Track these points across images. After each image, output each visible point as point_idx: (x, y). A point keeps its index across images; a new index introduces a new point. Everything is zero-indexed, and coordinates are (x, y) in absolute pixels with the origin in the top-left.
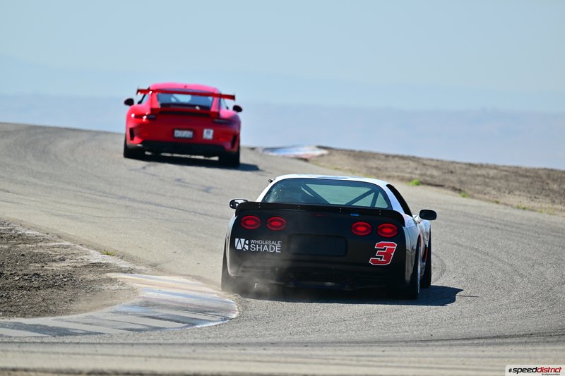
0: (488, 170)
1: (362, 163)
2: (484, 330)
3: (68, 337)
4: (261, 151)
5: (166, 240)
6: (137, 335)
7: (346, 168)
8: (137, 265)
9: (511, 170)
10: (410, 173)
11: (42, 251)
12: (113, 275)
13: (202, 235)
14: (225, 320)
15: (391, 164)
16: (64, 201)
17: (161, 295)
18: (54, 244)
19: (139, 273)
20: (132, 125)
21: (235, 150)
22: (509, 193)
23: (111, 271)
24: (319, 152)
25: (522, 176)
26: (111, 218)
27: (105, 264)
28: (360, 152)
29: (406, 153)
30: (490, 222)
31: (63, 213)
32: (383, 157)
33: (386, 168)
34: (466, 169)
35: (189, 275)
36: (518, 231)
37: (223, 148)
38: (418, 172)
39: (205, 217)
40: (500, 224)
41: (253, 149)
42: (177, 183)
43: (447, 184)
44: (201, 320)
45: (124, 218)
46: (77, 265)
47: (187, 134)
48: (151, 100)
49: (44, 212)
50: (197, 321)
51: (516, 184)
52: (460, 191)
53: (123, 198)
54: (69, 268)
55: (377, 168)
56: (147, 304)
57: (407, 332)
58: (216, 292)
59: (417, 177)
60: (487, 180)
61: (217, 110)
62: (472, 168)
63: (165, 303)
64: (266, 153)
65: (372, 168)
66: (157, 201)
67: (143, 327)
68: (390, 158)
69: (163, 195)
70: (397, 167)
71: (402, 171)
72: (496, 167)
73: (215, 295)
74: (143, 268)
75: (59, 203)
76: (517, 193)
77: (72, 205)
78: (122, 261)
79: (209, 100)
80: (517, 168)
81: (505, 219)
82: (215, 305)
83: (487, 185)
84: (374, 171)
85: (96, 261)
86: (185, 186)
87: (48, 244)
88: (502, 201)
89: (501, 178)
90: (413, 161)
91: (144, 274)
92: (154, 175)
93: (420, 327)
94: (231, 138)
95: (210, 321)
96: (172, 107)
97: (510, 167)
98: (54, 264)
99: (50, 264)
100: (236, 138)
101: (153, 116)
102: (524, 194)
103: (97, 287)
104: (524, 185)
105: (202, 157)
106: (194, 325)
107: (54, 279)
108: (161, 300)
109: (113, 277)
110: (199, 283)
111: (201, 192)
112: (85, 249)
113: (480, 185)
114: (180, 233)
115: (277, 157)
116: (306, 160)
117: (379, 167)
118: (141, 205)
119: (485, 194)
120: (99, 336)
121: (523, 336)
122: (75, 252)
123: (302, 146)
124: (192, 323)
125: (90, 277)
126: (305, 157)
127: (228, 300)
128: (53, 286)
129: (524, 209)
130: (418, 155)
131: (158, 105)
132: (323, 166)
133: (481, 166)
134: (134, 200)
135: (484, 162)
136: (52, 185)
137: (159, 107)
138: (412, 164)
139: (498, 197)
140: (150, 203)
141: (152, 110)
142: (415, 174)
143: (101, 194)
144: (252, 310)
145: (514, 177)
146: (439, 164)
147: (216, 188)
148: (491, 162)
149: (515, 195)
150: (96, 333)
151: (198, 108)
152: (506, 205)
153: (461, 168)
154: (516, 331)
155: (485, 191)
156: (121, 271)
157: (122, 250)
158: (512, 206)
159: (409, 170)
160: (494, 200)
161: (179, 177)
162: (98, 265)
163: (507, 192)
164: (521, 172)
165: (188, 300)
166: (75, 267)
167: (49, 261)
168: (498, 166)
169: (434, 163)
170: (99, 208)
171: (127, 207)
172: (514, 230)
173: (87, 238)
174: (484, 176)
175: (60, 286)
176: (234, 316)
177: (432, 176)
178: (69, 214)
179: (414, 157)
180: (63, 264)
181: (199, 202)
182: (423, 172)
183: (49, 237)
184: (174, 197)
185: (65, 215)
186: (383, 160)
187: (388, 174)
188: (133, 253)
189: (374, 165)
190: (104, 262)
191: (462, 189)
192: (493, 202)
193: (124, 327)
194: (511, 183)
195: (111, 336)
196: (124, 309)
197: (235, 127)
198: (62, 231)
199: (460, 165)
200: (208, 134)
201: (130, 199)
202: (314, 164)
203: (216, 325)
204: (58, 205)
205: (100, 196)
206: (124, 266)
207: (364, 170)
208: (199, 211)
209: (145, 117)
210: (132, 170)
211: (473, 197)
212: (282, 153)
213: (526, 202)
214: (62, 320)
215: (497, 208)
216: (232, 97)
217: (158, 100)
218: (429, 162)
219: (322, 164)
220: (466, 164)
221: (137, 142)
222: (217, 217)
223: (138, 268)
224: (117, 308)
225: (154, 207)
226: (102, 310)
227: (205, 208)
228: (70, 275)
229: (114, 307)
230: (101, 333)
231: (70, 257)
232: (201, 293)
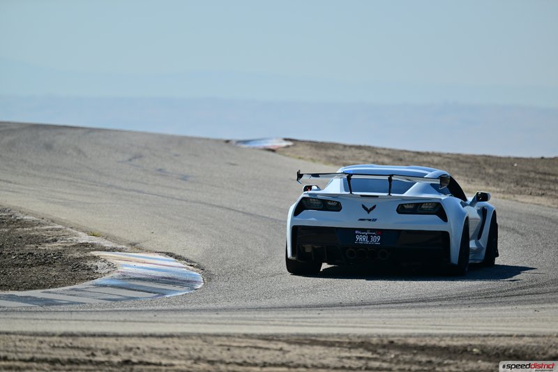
0: (433, 158)
1: (323, 152)
3: (54, 306)
4: (234, 142)
5: (146, 223)
6: (114, 304)
7: (308, 157)
8: (119, 244)
11: (37, 233)
12: (96, 253)
13: (177, 218)
14: (191, 290)
15: (347, 153)
16: (58, 190)
18: (47, 227)
19: (120, 251)
23: (94, 250)
24: (285, 144)
25: (463, 162)
26: (99, 203)
27: (91, 244)
28: (322, 143)
29: (362, 143)
31: (57, 200)
32: (341, 147)
33: (344, 157)
34: (414, 157)
35: (163, 252)
39: (181, 201)
41: (227, 141)
42: (159, 173)
44: (170, 290)
46: (67, 245)
49: (41, 200)
50: (167, 292)
51: (456, 169)
53: (110, 186)
54: (60, 248)
55: (336, 157)
56: (125, 277)
58: (186, 266)
62: (419, 156)
63: (139, 276)
64: (239, 145)
65: (331, 157)
66: (140, 189)
67: (123, 298)
68: (348, 148)
69: (147, 184)
70: (354, 156)
72: (440, 155)
73: (185, 269)
74: (123, 246)
75: (54, 191)
77: (66, 193)
78: (106, 241)
80: (459, 155)
82: (183, 277)
84: (333, 159)
85: (83, 241)
86: (165, 175)
87: (42, 228)
89: (444, 164)
90: (368, 150)
91: (124, 252)
92: (139, 166)
95: (177, 291)
97: (452, 154)
98: (47, 245)
99: (43, 244)
103: (82, 263)
104: (464, 170)
106: (164, 294)
107: (46, 257)
108: (136, 274)
109: (97, 255)
110: (172, 259)
111: (179, 180)
112: (74, 231)
114: (157, 216)
115: (248, 148)
116: (273, 151)
117: (338, 156)
118: (125, 192)
120: (80, 305)
122: (67, 234)
123: (271, 139)
124: (161, 293)
125: (77, 255)
126: (272, 148)
127: (195, 273)
128: (43, 264)
132: (288, 156)
133: (427, 154)
134: (120, 188)
135: (430, 150)
136: (49, 176)
138: (366, 153)
140: (134, 190)
143: (92, 183)
144: (215, 281)
145: (455, 164)
146: (390, 152)
147: (192, 177)
148: (437, 150)
150: (78, 303)
153: (409, 156)
156: (104, 249)
157: (106, 231)
161: (161, 168)
162: (86, 245)
164: (461, 158)
165: (160, 274)
166: (66, 247)
167: (43, 242)
168: (443, 154)
169: (385, 152)
170: (89, 196)
171: (114, 194)
173: (77, 222)
175: (50, 263)
176: (199, 286)
178: (63, 201)
179: (369, 147)
181: (177, 189)
182: (375, 160)
183: (44, 221)
184: (155, 185)
185: (59, 202)
186: (342, 150)
187: (344, 162)
188: (116, 233)
189: (333, 155)
190: (90, 242)
193: (103, 297)
194: (452, 169)
195: (91, 305)
196: (104, 282)
198: (56, 216)
199: (409, 154)
201: (116, 188)
202: (281, 154)
203: (183, 295)
204: (53, 193)
205: (91, 185)
206: (107, 245)
207: (324, 159)
208: (176, 197)
210: (119, 162)
212: (252, 146)
214: (49, 292)
218: (382, 151)
219: (288, 154)
220: (414, 152)
222: (192, 202)
223: (119, 247)
224: (98, 281)
225: (137, 194)
226: (85, 283)
227: (182, 194)
228: (59, 254)
229: (95, 280)
230: (82, 303)
231: (61, 238)
232: (172, 268)
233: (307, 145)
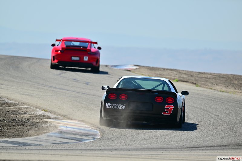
0: (207, 75)
1: (153, 72)
2: (206, 144)
3: (28, 146)
4: (110, 67)
5: (70, 105)
6: (57, 146)
7: (147, 74)
8: (57, 116)
9: (217, 75)
10: (174, 76)
11: (16, 110)
12: (47, 120)
13: (85, 103)
14: (95, 139)
15: (165, 73)
16: (26, 88)
17: (67, 128)
18: (21, 107)
19: (58, 119)
20: (54, 55)
21: (98, 65)
22: (216, 85)
23: (46, 118)
24: (135, 67)
25: (222, 78)
26: (46, 95)
27: (43, 115)
28: (153, 67)
29: (172, 68)
30: (208, 97)
31: (26, 93)
32: (162, 70)
33: (164, 74)
34: (198, 75)
35: (79, 120)
36: (220, 101)
37: (92, 64)
38: (177, 76)
39: (86, 95)
40: (212, 98)
41: (107, 66)
42: (74, 80)
43: (190, 81)
44: (85, 139)
45: (51, 95)
46: (31, 115)
47: (77, 58)
48: (62, 44)
49: (17, 93)
50: (83, 140)
51: (219, 81)
52: (195, 84)
53: (51, 87)
54: (28, 117)
55: (160, 74)
56: (61, 132)
57: (173, 144)
58: (91, 127)
59: (177, 78)
60: (207, 79)
61: (89, 49)
62: (200, 74)
63: (69, 132)
64: (112, 68)
65: (158, 74)
66: (66, 88)
67: (60, 142)
68: (166, 70)
69: (69, 86)
70: (169, 74)
71: (171, 76)
72: (211, 74)
73: (91, 129)
74: (59, 117)
75: (24, 89)
76: (220, 85)
77: (29, 90)
78: (51, 114)
79: (86, 44)
80: (220, 74)
81: (215, 96)
82: (91, 133)
83: (207, 81)
85: (39, 114)
86: (78, 82)
87: (19, 107)
88: (213, 88)
89: (213, 78)
90: (175, 71)
91: (60, 119)
92: (64, 77)
93: (179, 142)
94: (96, 60)
95: (88, 140)
96: (71, 47)
97: (217, 74)
98: (22, 115)
99: (20, 115)
100: (98, 61)
101: (63, 51)
102: (223, 85)
103: (40, 125)
104: (223, 81)
105: (84, 69)
106: (81, 141)
107: (21, 121)
108: (67, 131)
109: (47, 121)
110: (84, 123)
111: (84, 84)
112: (35, 109)
113: (204, 81)
114: (75, 102)
115: (117, 69)
116: (129, 71)
117: (161, 74)
118: (59, 90)
119: (206, 85)
120: (41, 146)
121: (222, 146)
122: (31, 110)
123: (128, 65)
124: (81, 140)
125: (37, 121)
126: (129, 69)
127: (96, 131)
128: (21, 125)
129: (223, 92)
130: (177, 68)
131: (65, 46)
132: (137, 73)
133: (204, 73)
134: (55, 88)
135: (206, 72)
136: (20, 81)
137: (65, 47)
138: (175, 73)
139: (211, 87)
140: (63, 89)
141: (62, 48)
142: (176, 77)
144: (106, 135)
145: (218, 78)
146: (186, 72)
147: (91, 83)
148: (209, 72)
149: (219, 86)
150: (40, 145)
151: (82, 47)
152: (215, 90)
153: (196, 74)
154: (219, 144)
155: (206, 84)
156: (50, 118)
157: (51, 109)
158: (217, 90)
159: (173, 75)
160: (210, 88)
161: (75, 78)
162: (40, 116)
163: (216, 84)
164: (222, 76)
165: (79, 131)
166: (31, 116)
168: (212, 73)
169: (184, 72)
170: (41, 91)
171: (53, 91)
172: (218, 101)
173: (36, 104)
174: (206, 78)
175: (24, 124)
176: (99, 137)
177: (183, 78)
178: (28, 94)
179: (176, 70)
180: (26, 115)
181: (84, 89)
182: (179, 76)
183: (19, 103)
184: (73, 87)
188: (55, 110)
189: (159, 73)
190: (43, 114)
191: (196, 83)
192: (210, 89)
193: (52, 142)
194: (217, 81)
195: (46, 146)
196: (52, 135)
197: (97, 56)
198: (25, 101)
199: (195, 73)
200: (86, 59)
202: (133, 72)
203: (91, 142)
204: (23, 90)
205: (41, 86)
206: (51, 116)
208: (84, 92)
209: (59, 51)
211: (201, 86)
212: (119, 68)
213: (224, 89)
214: (25, 139)
215: (211, 91)
216: (96, 43)
217: (65, 44)
218: (182, 72)
219: (137, 72)
220: (198, 72)
221: (56, 62)
222: (91, 95)
223: (58, 117)
224: (49, 134)
225: (64, 91)
226: (42, 135)
227: (86, 91)
228: (28, 120)
229: (47, 134)
230: (41, 145)
231: (28, 112)
232: (85, 128)
233: (146, 68)
